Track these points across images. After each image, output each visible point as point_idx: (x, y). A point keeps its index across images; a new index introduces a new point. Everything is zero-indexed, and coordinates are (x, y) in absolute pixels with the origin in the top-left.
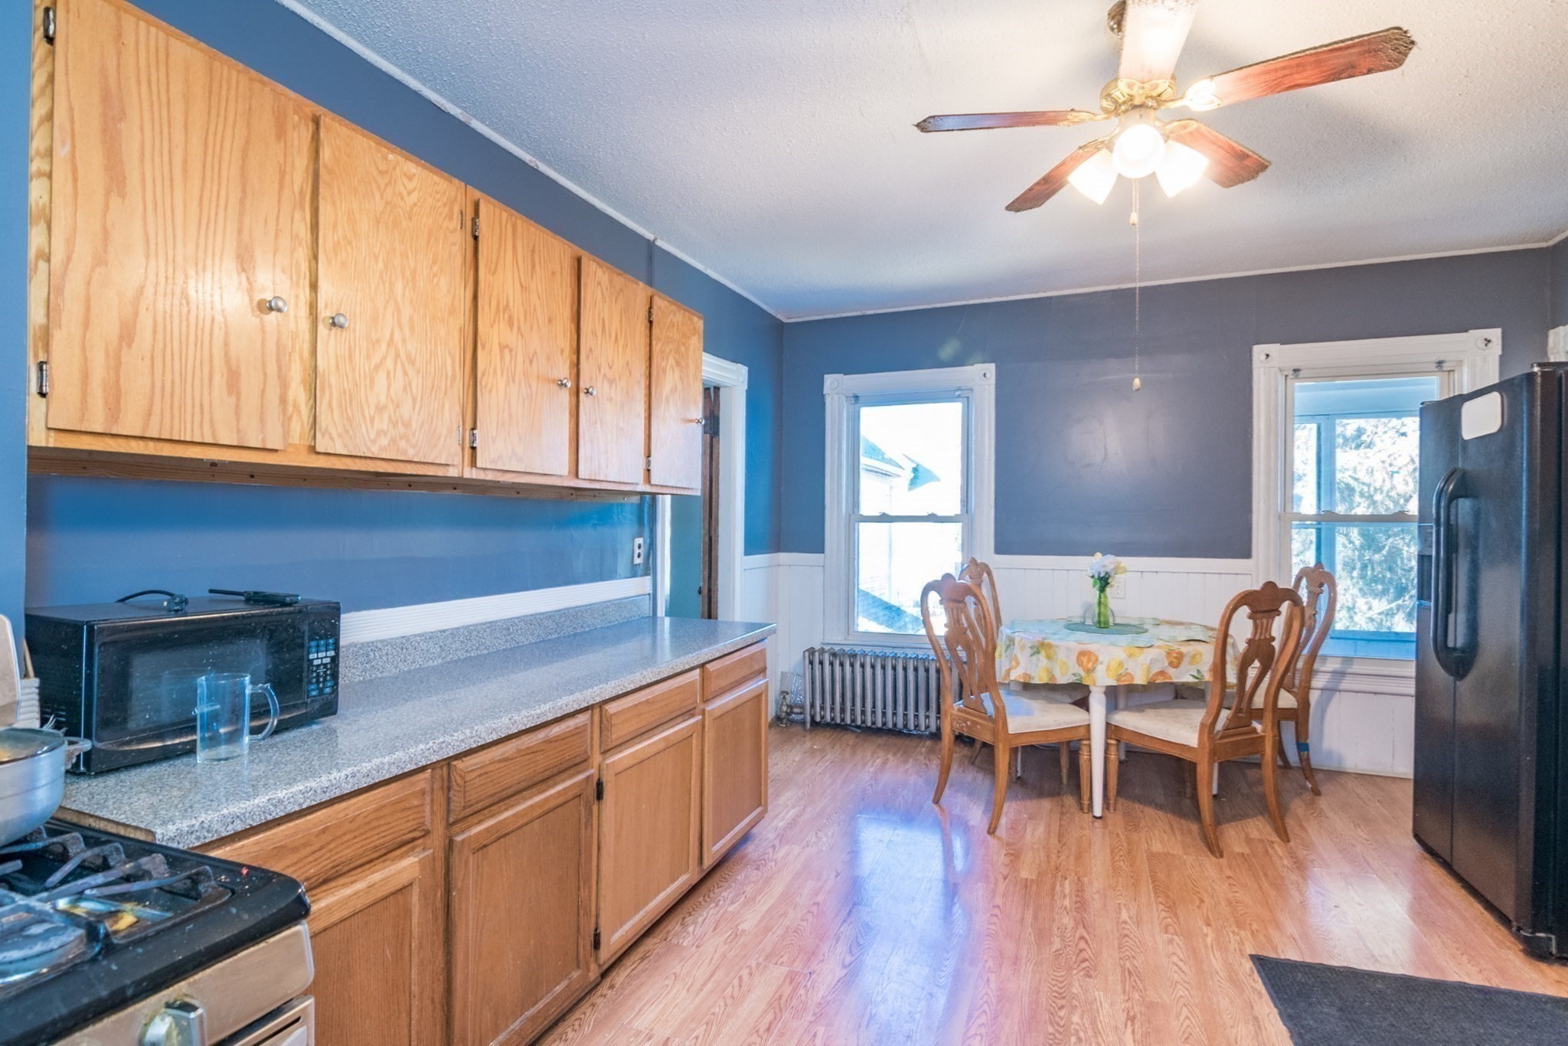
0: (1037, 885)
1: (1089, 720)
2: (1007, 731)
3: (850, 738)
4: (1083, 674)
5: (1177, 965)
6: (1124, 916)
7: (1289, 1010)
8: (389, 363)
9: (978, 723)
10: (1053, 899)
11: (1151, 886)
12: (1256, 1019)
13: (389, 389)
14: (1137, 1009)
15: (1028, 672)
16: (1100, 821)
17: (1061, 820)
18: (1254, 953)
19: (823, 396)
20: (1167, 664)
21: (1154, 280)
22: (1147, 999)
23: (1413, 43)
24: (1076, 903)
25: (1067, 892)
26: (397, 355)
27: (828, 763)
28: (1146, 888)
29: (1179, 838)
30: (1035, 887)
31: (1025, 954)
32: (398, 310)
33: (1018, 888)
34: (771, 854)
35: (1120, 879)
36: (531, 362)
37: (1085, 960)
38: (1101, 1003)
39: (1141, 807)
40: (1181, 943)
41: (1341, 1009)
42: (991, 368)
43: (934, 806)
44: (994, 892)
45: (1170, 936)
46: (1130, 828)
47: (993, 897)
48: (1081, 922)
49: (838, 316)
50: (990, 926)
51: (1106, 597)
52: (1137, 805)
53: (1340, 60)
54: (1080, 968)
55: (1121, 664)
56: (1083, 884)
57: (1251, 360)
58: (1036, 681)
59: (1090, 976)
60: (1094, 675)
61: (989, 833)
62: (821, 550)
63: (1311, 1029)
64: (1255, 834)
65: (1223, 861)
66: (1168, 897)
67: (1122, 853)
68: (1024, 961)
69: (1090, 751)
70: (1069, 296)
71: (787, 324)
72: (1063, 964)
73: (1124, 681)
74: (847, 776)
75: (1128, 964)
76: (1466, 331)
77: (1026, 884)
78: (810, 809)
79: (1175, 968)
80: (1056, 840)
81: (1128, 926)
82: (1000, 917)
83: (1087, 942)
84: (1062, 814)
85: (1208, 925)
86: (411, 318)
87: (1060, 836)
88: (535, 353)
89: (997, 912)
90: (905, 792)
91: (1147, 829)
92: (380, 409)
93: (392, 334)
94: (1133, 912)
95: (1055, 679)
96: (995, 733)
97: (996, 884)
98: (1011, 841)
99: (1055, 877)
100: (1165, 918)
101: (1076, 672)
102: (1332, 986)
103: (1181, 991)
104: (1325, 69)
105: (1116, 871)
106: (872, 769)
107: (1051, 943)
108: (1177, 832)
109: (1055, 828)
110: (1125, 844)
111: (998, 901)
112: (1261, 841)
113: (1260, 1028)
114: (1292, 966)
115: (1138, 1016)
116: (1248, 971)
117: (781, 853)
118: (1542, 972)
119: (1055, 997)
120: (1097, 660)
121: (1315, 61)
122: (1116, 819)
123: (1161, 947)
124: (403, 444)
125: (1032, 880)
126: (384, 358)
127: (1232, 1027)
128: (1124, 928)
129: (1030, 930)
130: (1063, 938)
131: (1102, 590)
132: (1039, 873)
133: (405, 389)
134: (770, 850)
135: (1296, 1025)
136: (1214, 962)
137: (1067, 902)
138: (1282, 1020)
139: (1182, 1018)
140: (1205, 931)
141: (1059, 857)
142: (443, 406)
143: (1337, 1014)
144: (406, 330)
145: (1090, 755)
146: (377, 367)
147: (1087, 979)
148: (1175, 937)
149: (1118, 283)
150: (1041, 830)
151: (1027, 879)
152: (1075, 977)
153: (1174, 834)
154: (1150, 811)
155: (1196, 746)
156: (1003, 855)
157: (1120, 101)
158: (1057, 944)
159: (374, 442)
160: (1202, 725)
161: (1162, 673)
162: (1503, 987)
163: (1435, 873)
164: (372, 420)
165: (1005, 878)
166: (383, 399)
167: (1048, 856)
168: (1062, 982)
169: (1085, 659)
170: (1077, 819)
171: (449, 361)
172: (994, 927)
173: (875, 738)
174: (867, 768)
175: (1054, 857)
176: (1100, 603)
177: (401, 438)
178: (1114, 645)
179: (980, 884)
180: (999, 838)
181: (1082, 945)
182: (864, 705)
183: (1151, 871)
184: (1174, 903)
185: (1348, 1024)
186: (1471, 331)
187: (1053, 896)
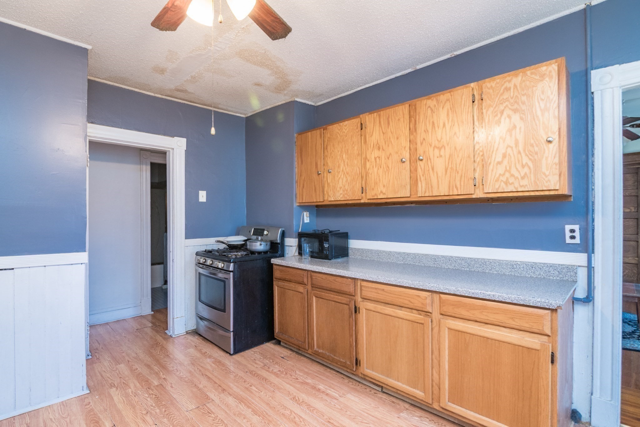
8: (342, 176)
13: (342, 183)
26: (344, 173)
32: (344, 162)
36: (388, 158)
86: (347, 162)
88: (390, 154)
92: (340, 188)
93: (343, 168)
124: (346, 196)
126: (341, 175)
133: (346, 181)
142: (356, 183)
144: (346, 166)
146: (340, 178)
159: (339, 196)
164: (339, 191)
166: (341, 186)
171: (358, 169)
177: (346, 194)
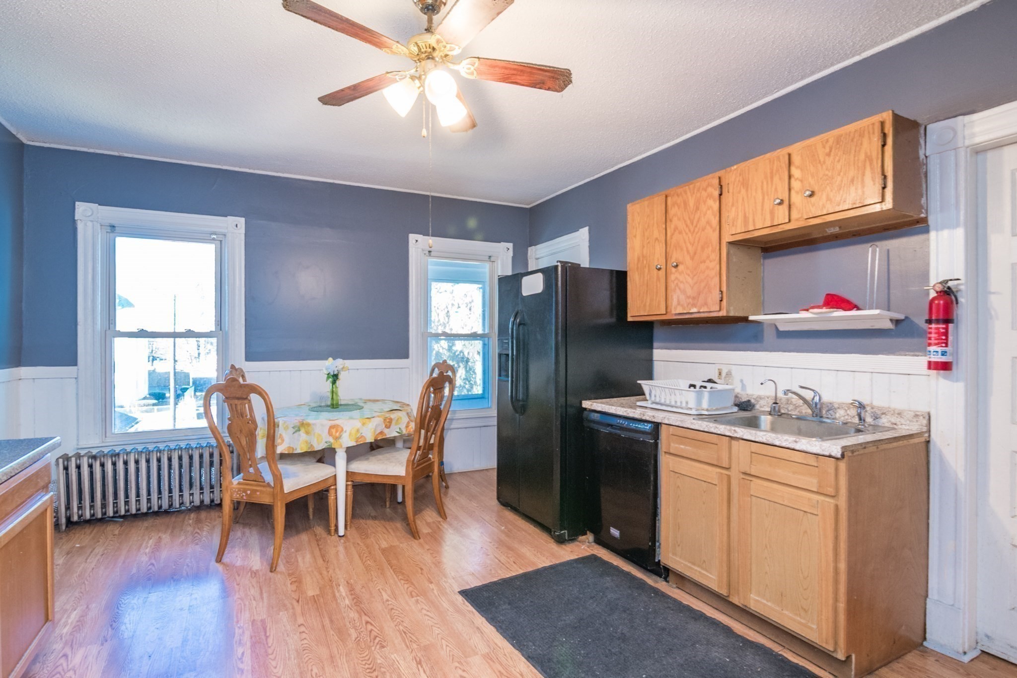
0: (323, 597)
1: (336, 472)
2: (284, 491)
3: (113, 529)
4: (331, 440)
5: (428, 616)
6: (385, 597)
7: (490, 616)
9: (257, 491)
10: (337, 603)
11: (392, 571)
12: (478, 628)
14: (419, 655)
15: (291, 446)
16: (343, 538)
17: (318, 545)
18: (459, 590)
19: (74, 222)
20: (384, 426)
21: (356, 182)
22: (422, 645)
23: (571, 81)
24: (353, 600)
25: (344, 594)
27: (99, 557)
28: (389, 573)
29: (393, 534)
30: (322, 600)
31: (336, 652)
33: (310, 605)
34: (65, 665)
35: (372, 572)
37: (376, 637)
38: (398, 661)
39: (364, 521)
40: (423, 600)
41: (509, 604)
42: (242, 221)
43: (218, 565)
44: (294, 614)
45: (415, 598)
46: (364, 537)
47: (296, 620)
48: (362, 612)
49: (92, 151)
50: (303, 642)
51: (337, 387)
52: (361, 521)
53: (539, 77)
54: (375, 644)
55: (358, 431)
56: (351, 585)
57: (408, 242)
58: (299, 451)
59: (383, 647)
60: (340, 440)
61: (271, 571)
62: (73, 362)
63: (503, 621)
64: (430, 520)
65: (421, 541)
66: (403, 574)
67: (366, 555)
68: (338, 656)
69: (336, 493)
70: (300, 180)
71: (29, 146)
72: (364, 647)
73: (360, 441)
74: (124, 562)
75: (401, 628)
76: (500, 242)
77: (314, 599)
78: (94, 605)
79: (427, 617)
80: (321, 560)
81: (390, 603)
82: (307, 632)
83: (372, 624)
84: (317, 541)
85: (431, 583)
87: (323, 557)
89: (302, 629)
90: (188, 560)
91: (374, 535)
94: (389, 592)
95: (314, 447)
96: (274, 496)
97: (293, 608)
98: (290, 572)
99: (332, 587)
100: (408, 588)
101: (327, 440)
102: (500, 592)
103: (437, 631)
104: (532, 79)
105: (368, 569)
106: (147, 551)
107: (349, 635)
108: (390, 530)
109: (317, 552)
110: (365, 549)
111: (300, 620)
112: (434, 522)
113: (481, 632)
114: (479, 589)
115: (422, 658)
116: (462, 602)
117: (77, 659)
118: (564, 549)
119: (369, 672)
120: (342, 430)
121: (530, 72)
122: (353, 533)
123: (413, 607)
125: (317, 595)
127: (470, 639)
128: (388, 604)
129: (332, 632)
130: (355, 628)
131: (334, 382)
132: (320, 588)
134: (62, 661)
135: (496, 623)
136: (444, 605)
137: (347, 602)
138: (489, 623)
139: (444, 647)
140: (431, 588)
141: (328, 572)
143: (509, 607)
145: (336, 495)
147: (383, 649)
148: (418, 598)
149: (334, 179)
150: (308, 557)
151: (314, 596)
152: (375, 652)
153: (389, 532)
154: (370, 522)
155: (404, 475)
156: (289, 585)
157: (423, 50)
158: (354, 634)
160: (408, 461)
161: (381, 433)
162: (557, 562)
163: (509, 515)
165: (298, 601)
167: (321, 574)
168: (369, 659)
169: (334, 431)
170: (329, 541)
172: (305, 641)
173: (140, 523)
174: (142, 551)
175: (325, 573)
176: (333, 392)
178: (351, 418)
179: (281, 613)
180: (281, 573)
181: (370, 627)
182: (127, 496)
183: (388, 561)
184: (409, 577)
185: (515, 610)
186: (502, 243)
187: (336, 600)
